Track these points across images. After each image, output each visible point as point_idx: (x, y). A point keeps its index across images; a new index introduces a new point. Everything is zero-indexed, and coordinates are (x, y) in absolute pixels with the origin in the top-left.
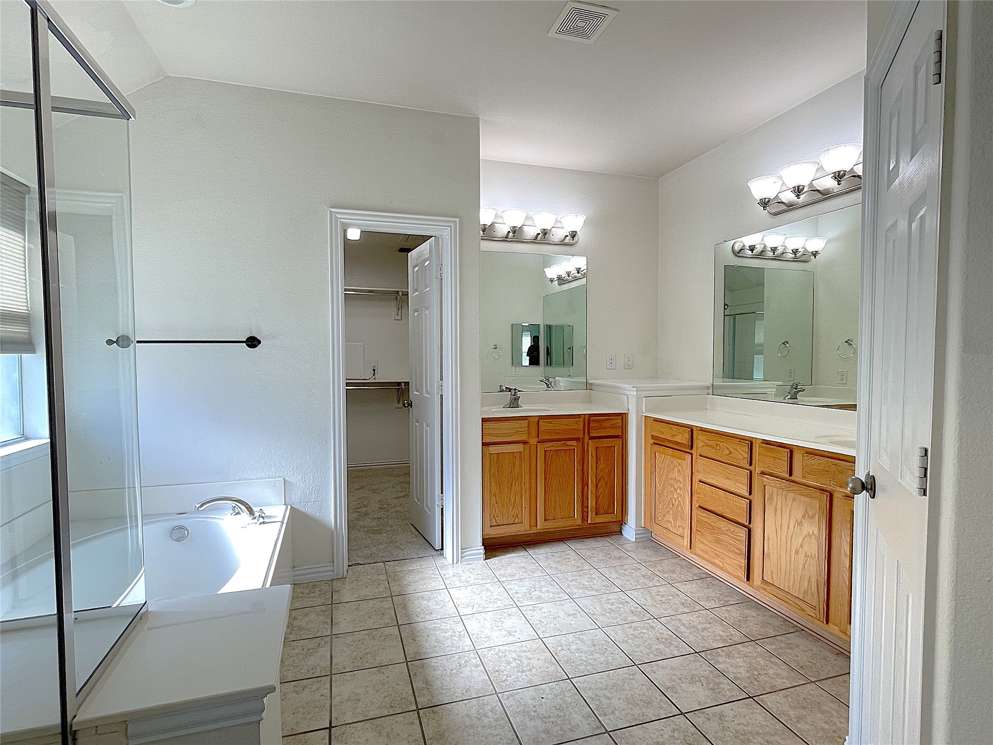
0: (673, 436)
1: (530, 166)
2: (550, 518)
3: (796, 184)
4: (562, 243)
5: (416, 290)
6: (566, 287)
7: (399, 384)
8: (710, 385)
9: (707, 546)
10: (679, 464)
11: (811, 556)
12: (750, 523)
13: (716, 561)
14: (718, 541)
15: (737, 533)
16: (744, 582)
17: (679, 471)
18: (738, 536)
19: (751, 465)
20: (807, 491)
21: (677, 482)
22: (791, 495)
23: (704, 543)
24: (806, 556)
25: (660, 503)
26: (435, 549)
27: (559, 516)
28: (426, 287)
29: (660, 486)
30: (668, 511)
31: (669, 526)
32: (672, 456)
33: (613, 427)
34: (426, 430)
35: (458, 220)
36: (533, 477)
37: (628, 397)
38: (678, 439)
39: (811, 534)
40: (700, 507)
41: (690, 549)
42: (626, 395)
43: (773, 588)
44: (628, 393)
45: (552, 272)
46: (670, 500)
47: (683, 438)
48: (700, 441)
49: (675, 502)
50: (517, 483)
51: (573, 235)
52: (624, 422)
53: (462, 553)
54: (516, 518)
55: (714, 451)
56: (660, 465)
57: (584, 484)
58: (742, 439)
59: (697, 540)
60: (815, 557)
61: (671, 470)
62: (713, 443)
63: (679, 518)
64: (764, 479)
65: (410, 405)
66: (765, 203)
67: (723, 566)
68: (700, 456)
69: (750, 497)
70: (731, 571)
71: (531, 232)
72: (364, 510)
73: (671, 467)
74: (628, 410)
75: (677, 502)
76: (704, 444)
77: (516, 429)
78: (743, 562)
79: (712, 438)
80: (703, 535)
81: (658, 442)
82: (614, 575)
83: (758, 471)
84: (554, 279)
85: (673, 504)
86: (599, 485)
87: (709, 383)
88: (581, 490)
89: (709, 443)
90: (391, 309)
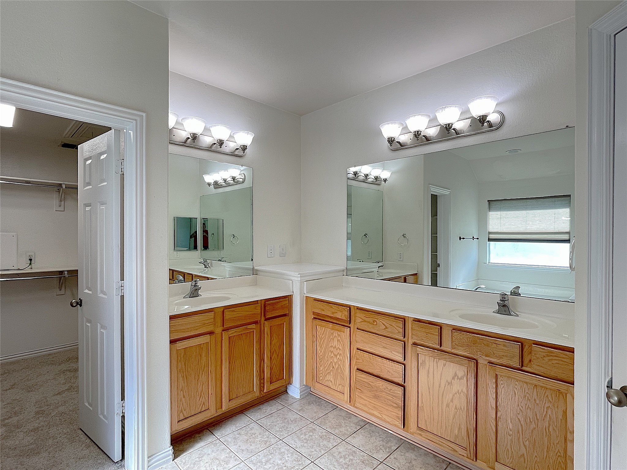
0: (333, 313)
1: (206, 85)
2: (234, 397)
3: (417, 129)
4: (233, 154)
5: (89, 184)
6: (221, 190)
7: (61, 272)
8: (345, 268)
9: (366, 401)
10: (338, 335)
11: (461, 408)
12: (404, 383)
13: (376, 413)
14: (376, 397)
15: (394, 391)
16: (401, 429)
17: (338, 340)
18: (394, 393)
19: (404, 337)
20: (457, 359)
21: (337, 349)
22: (442, 362)
23: (363, 398)
24: (456, 408)
25: (321, 366)
26: (113, 461)
27: (241, 394)
28: (103, 181)
29: (321, 352)
30: (329, 373)
31: (330, 384)
32: (333, 329)
33: (282, 307)
34: (102, 334)
35: (144, 115)
36: (219, 363)
37: (292, 282)
38: (339, 315)
39: (460, 391)
40: (358, 369)
41: (350, 402)
42: (292, 280)
43: (428, 434)
44: (293, 278)
45: (209, 178)
46: (330, 364)
47: (342, 315)
48: (358, 318)
49: (335, 365)
50: (204, 373)
51: (244, 148)
52: (290, 302)
53: (149, 461)
54: (204, 406)
55: (371, 326)
56: (321, 336)
57: (262, 360)
58: (396, 317)
59: (356, 395)
60: (464, 409)
61: (331, 340)
62: (371, 320)
63: (339, 377)
64: (418, 349)
65: (80, 303)
66: (391, 141)
67: (381, 416)
68: (357, 329)
69: (404, 362)
70: (389, 421)
71: (207, 140)
72: (15, 419)
73: (331, 337)
74: (293, 292)
75: (337, 366)
76: (362, 320)
77: (203, 322)
78: (401, 413)
79: (370, 316)
80: (362, 392)
81: (318, 317)
82: (299, 444)
83: (411, 342)
84: (211, 183)
85: (333, 367)
86: (273, 358)
87: (343, 267)
88: (259, 365)
89: (366, 319)
90: (54, 200)
